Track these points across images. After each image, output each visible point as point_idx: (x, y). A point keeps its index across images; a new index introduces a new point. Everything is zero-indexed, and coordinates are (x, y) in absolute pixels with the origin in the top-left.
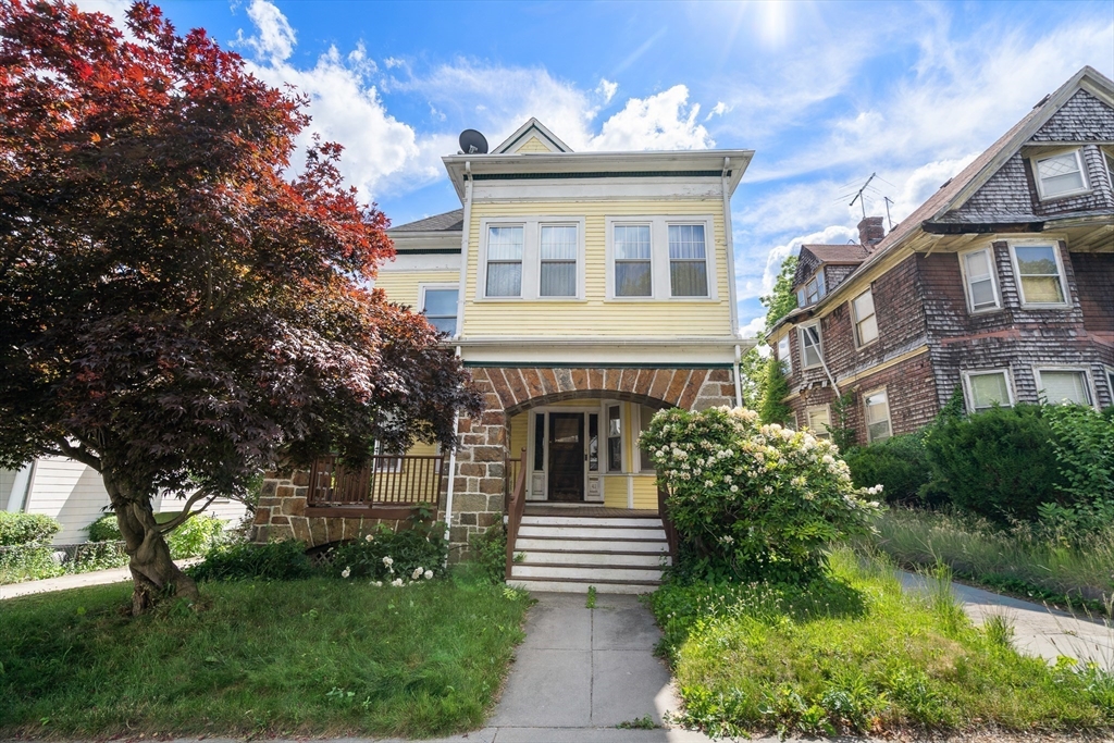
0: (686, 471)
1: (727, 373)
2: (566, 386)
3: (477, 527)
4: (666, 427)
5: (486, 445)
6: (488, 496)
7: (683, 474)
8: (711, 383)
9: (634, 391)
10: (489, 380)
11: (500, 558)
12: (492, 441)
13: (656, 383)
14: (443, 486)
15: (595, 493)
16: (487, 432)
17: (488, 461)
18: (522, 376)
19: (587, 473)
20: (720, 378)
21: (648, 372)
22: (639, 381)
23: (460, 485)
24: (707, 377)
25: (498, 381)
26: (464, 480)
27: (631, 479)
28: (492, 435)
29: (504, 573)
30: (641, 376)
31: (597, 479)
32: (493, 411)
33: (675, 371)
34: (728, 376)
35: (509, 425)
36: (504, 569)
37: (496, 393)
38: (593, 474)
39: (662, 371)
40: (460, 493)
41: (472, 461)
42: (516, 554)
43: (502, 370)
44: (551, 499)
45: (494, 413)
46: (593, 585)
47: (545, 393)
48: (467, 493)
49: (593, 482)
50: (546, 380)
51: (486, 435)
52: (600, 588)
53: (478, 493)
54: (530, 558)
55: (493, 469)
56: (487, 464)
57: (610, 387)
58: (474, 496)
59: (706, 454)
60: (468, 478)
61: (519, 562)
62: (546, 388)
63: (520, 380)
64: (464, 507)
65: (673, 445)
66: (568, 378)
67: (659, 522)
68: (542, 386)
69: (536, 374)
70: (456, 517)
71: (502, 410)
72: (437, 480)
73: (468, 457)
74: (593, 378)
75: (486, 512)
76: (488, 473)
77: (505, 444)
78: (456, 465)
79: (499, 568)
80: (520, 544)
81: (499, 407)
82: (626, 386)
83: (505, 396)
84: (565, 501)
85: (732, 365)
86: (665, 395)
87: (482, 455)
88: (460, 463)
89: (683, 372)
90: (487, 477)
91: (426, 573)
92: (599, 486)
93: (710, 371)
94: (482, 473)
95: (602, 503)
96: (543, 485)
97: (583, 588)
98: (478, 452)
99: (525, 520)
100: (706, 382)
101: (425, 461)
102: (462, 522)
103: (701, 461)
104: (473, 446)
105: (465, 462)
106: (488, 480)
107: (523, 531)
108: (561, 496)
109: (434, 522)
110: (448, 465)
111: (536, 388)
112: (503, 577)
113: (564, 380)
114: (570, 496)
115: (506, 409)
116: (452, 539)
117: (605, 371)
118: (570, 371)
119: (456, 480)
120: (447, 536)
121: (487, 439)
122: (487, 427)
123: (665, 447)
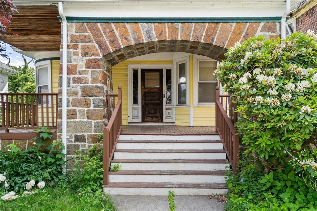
0: (273, 96)
1: (275, 26)
2: (150, 37)
3: (87, 144)
4: (248, 55)
5: (90, 84)
6: (93, 122)
7: (269, 100)
8: (262, 33)
9: (202, 41)
10: (89, 33)
11: (99, 170)
12: (94, 80)
13: (219, 34)
14: (59, 115)
15: (170, 117)
16: (90, 74)
17: (92, 96)
18: (115, 29)
19: (165, 106)
20: (270, 29)
21: (213, 25)
22: (207, 33)
23: (72, 115)
24: (260, 29)
25: (96, 33)
26: (75, 111)
27: (192, 110)
28: (94, 76)
29: (102, 182)
30: (208, 29)
31: (170, 109)
32: (93, 57)
33: (234, 24)
34: (275, 29)
35: (108, 70)
36: (102, 179)
37: (95, 44)
38: (169, 106)
39: (225, 24)
40: (72, 120)
41: (79, 97)
42: (113, 165)
43: (99, 24)
44: (143, 121)
45: (94, 60)
46: (173, 190)
47: (133, 43)
48: (77, 120)
49: (169, 111)
50: (134, 33)
51: (89, 77)
52: (178, 191)
53: (86, 120)
54: (124, 167)
55: (96, 102)
56: (91, 98)
57: (184, 38)
58: (83, 122)
59: (296, 79)
60: (77, 109)
61: (115, 171)
62: (134, 39)
63: (114, 33)
64: (76, 129)
65: (257, 71)
66: (151, 31)
67: (218, 138)
68: (131, 38)
69: (125, 28)
70: (71, 137)
71: (100, 57)
72: (55, 111)
73: (76, 94)
74: (171, 31)
75: (93, 133)
76: (92, 105)
77: (105, 83)
78: (68, 99)
79: (97, 179)
80: (118, 156)
81: (98, 55)
82: (197, 37)
83: (102, 46)
84: (152, 122)
85: (280, 18)
86: (226, 44)
87: (87, 93)
88: (71, 98)
89: (241, 25)
90: (92, 108)
91: (39, 184)
92: (172, 113)
93: (262, 24)
94: (87, 105)
95: (174, 123)
96: (138, 113)
97: (164, 192)
98: (84, 89)
99: (121, 138)
100: (258, 34)
101: (50, 97)
102: (75, 140)
103: (290, 86)
104: (80, 85)
105: (75, 97)
106: (93, 111)
107: (119, 146)
108: (149, 119)
109: (54, 141)
110: (61, 100)
111: (126, 39)
112: (101, 184)
113: (148, 32)
114: (155, 119)
115: (104, 56)
116: (68, 153)
117: (180, 25)
118: (153, 25)
119: (68, 111)
120: (65, 151)
121: (90, 79)
122: (90, 70)
123: (248, 74)
